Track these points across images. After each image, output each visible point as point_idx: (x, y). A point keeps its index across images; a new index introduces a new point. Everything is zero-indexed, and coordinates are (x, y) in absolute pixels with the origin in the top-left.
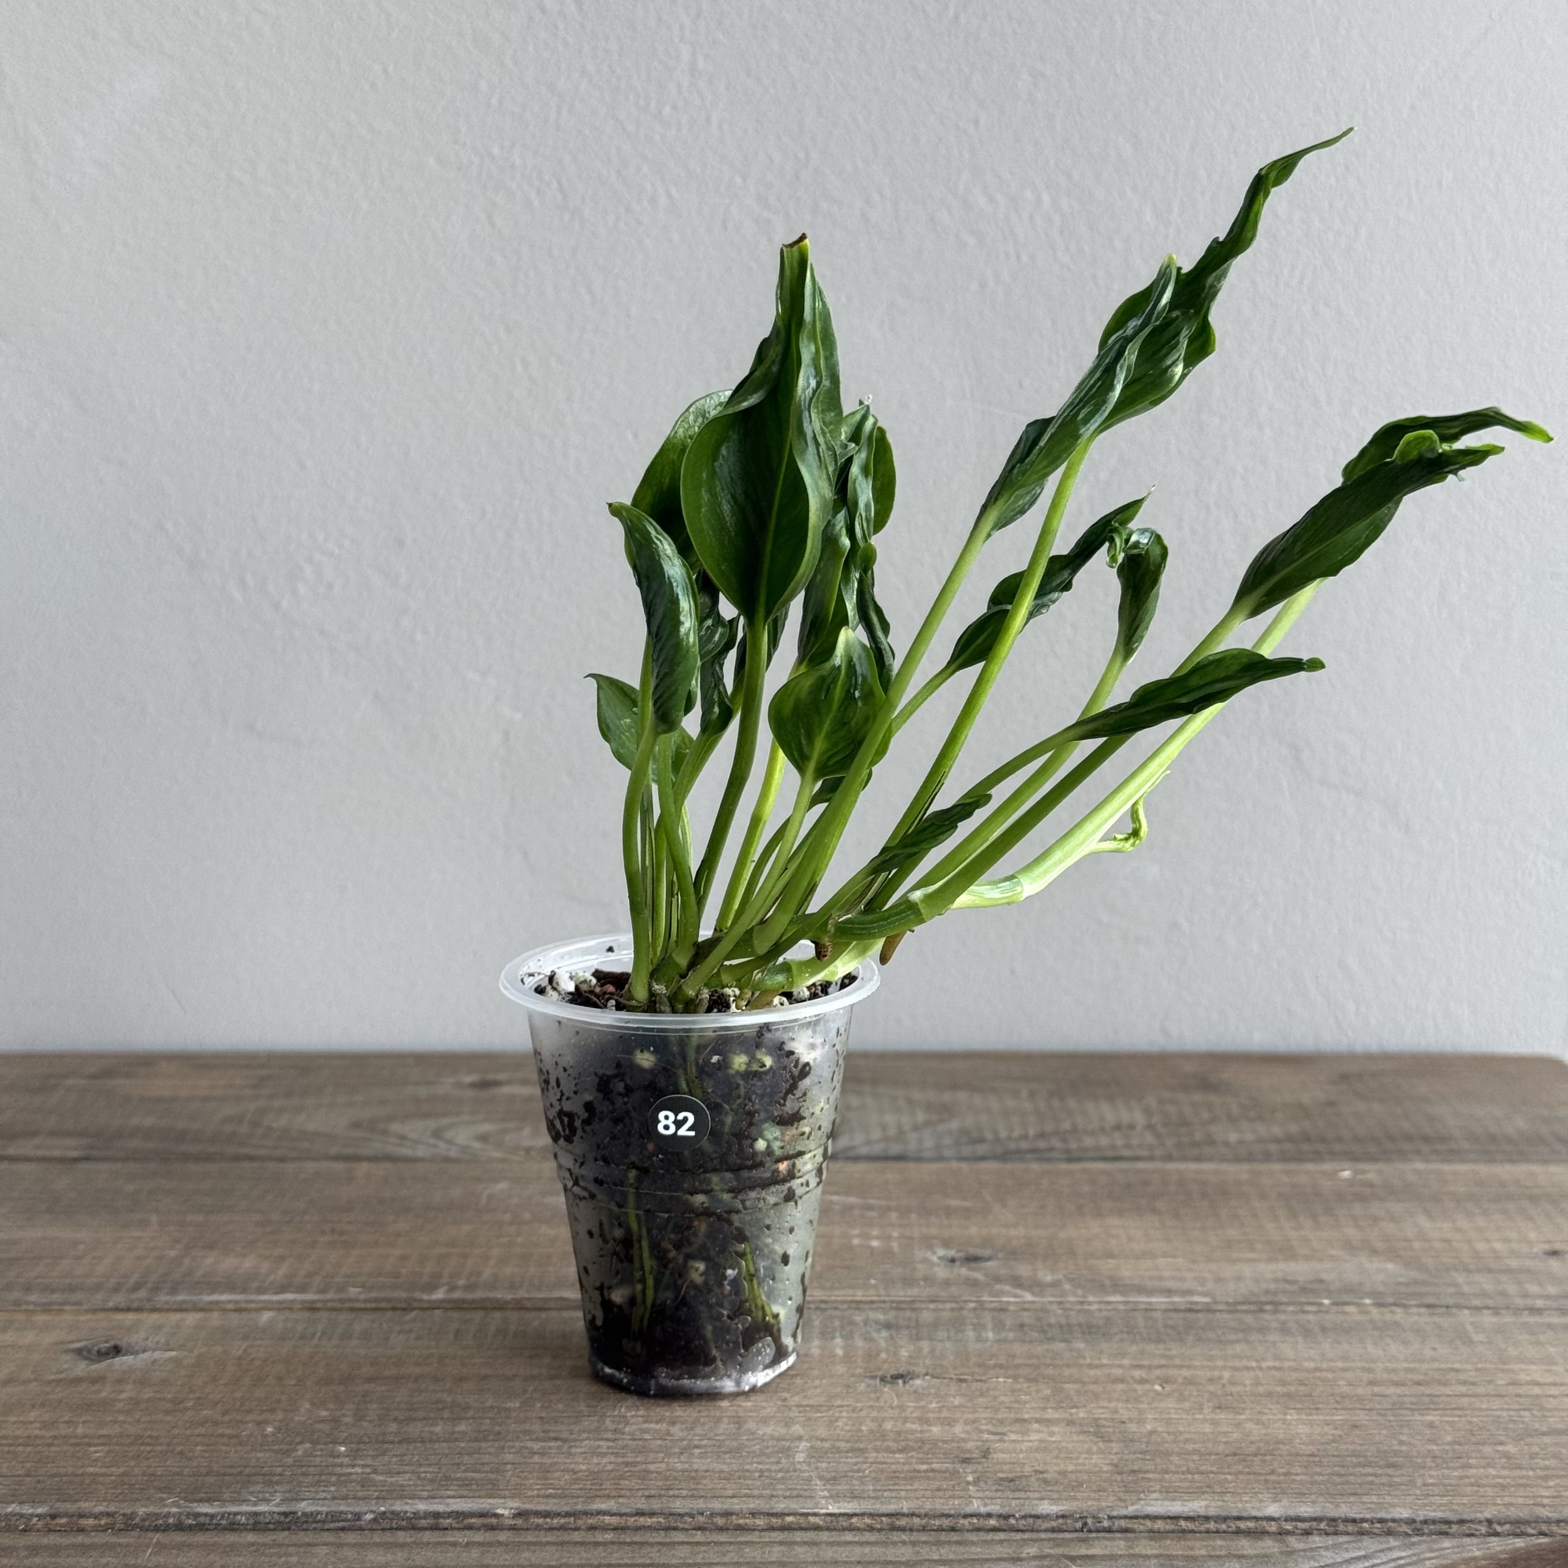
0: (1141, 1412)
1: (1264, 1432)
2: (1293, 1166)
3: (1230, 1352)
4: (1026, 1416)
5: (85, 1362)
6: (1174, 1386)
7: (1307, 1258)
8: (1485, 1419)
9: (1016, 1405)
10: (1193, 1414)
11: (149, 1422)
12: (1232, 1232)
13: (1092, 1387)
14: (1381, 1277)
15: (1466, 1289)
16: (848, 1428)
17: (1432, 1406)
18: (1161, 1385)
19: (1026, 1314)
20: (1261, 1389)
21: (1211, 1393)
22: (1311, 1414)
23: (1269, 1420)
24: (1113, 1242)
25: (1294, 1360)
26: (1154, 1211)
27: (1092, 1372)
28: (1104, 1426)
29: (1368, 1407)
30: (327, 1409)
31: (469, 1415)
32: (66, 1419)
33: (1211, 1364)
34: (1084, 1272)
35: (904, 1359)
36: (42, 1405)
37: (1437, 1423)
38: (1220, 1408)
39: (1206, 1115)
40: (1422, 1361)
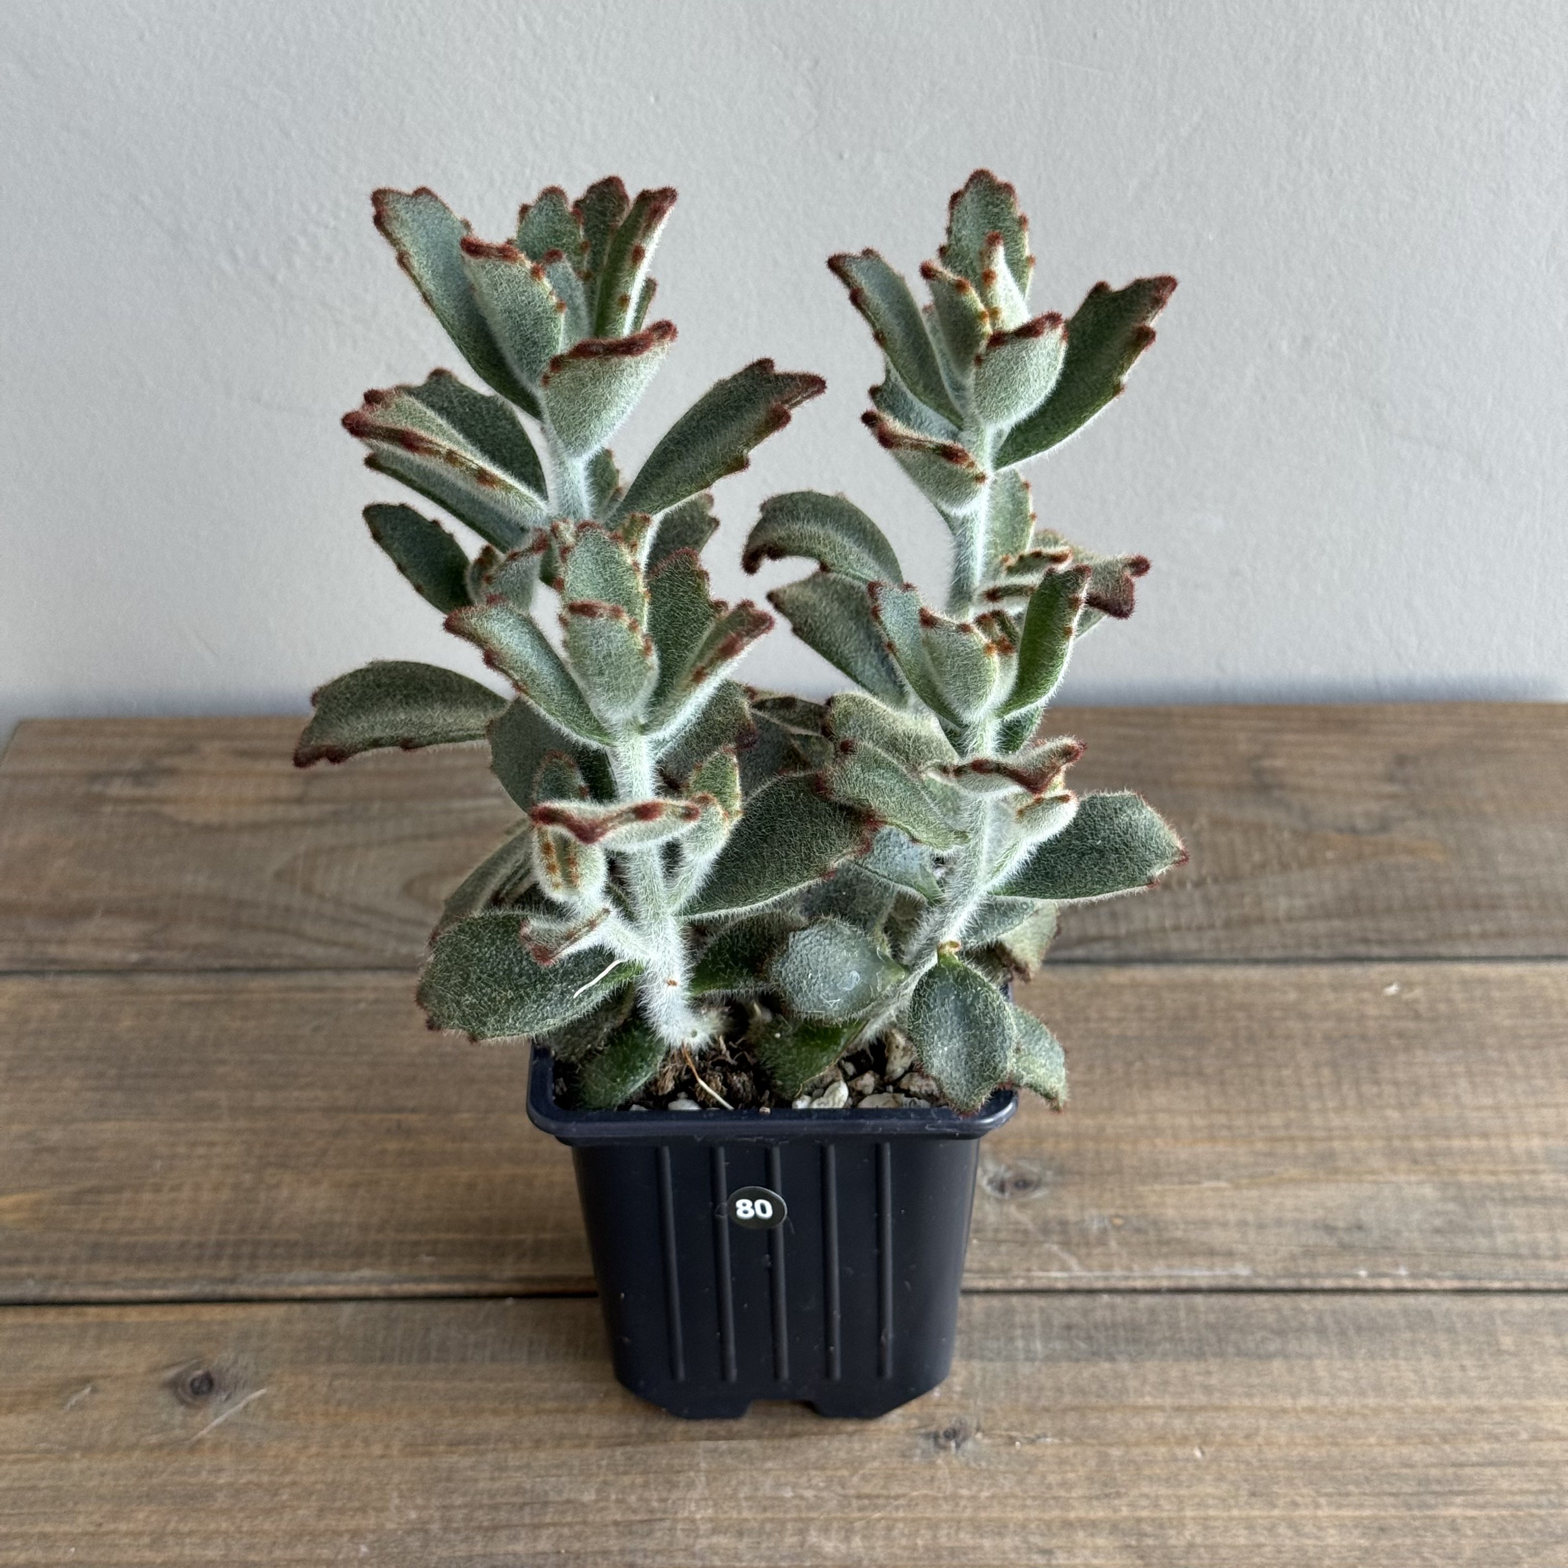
0: (1180, 1500)
1: (1295, 1543)
2: (1341, 970)
3: (1268, 1380)
4: (1072, 1515)
5: (182, 1409)
6: (1213, 1449)
7: (1348, 1173)
8: (1504, 1512)
9: (1062, 1493)
10: (1229, 1507)
11: (252, 1534)
12: (1276, 1119)
13: (1136, 1451)
14: (1416, 1216)
15: (1501, 1240)
16: (904, 1542)
17: (1456, 1488)
18: (1200, 1448)
19: (1073, 1301)
20: (1295, 1453)
21: (1248, 1463)
22: (1340, 1507)
23: (1304, 1517)
24: (1159, 1142)
25: (1328, 1394)
26: (1200, 1073)
27: (1137, 1422)
28: (1146, 1535)
29: (1394, 1490)
30: (416, 1507)
31: (548, 1519)
32: (171, 1527)
33: (1247, 1402)
34: (1131, 1211)
35: (956, 1397)
36: (149, 1497)
37: (1459, 1521)
38: (1253, 1494)
39: (1257, 857)
40: (1448, 1393)
